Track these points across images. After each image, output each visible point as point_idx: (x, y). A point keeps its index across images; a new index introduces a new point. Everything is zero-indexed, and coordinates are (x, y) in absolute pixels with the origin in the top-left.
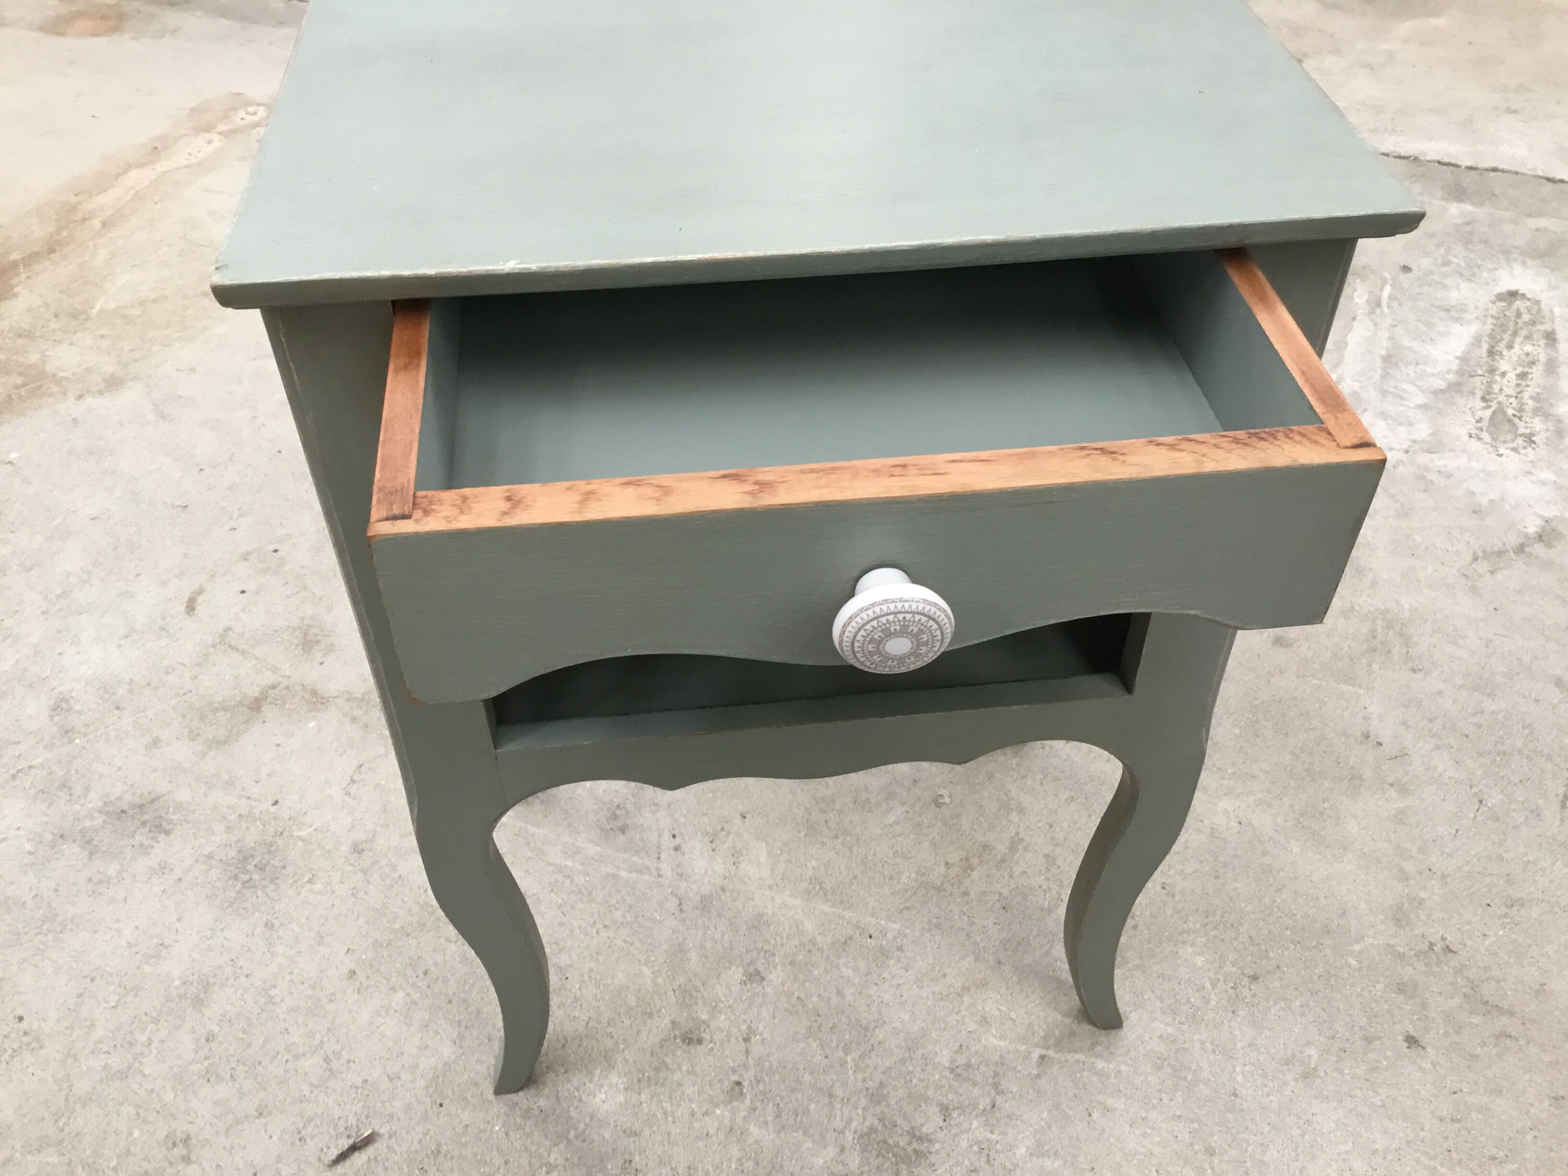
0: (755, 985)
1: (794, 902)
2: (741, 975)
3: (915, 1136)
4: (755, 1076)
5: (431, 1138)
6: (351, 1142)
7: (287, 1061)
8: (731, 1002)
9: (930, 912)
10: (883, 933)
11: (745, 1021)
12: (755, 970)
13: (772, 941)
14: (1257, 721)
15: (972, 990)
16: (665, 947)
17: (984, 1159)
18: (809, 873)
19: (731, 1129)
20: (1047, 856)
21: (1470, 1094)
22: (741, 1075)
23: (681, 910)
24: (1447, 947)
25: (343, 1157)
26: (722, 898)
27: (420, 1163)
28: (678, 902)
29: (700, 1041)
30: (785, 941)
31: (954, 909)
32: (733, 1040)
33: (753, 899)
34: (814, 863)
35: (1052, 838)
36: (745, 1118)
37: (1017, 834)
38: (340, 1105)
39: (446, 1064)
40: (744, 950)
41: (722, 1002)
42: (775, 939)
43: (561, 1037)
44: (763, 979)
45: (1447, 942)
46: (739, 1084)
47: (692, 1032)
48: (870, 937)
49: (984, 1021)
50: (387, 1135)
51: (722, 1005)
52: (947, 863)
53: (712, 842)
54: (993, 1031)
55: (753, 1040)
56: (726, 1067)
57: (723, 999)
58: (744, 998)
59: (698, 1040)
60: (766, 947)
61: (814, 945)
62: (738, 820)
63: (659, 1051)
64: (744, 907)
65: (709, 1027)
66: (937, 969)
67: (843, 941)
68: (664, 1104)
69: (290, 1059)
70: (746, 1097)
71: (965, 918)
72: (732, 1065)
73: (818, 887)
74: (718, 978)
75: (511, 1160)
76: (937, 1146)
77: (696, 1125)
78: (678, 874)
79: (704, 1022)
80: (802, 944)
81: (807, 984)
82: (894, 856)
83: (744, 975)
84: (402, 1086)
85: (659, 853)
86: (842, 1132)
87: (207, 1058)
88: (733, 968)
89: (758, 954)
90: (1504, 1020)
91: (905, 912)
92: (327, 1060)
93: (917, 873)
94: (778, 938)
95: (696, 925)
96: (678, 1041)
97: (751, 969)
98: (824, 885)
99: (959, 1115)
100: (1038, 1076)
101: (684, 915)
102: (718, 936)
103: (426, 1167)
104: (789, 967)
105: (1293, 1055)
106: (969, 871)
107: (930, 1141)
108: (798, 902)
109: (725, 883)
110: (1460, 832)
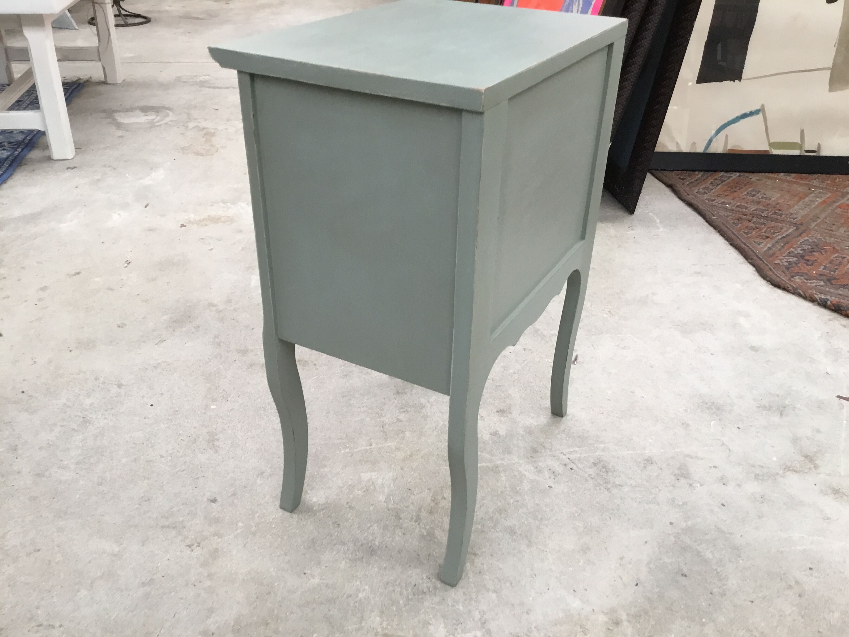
0: (492, 432)
3: (406, 411)
8: (497, 424)
11: (487, 421)
12: (496, 436)
13: (498, 447)
15: (408, 457)
17: (380, 413)
18: (502, 474)
21: (189, 489)
23: (542, 445)
24: (190, 547)
25: (576, 358)
26: (529, 454)
28: (546, 447)
33: (517, 457)
34: (503, 479)
37: (419, 524)
40: (505, 440)
44: (491, 434)
45: (190, 549)
47: (503, 413)
49: (398, 449)
51: (499, 423)
53: (554, 472)
57: (500, 425)
58: (493, 427)
59: (499, 412)
60: (498, 444)
62: (551, 484)
64: (518, 454)
65: (498, 416)
66: (426, 459)
71: (425, 480)
73: (494, 470)
74: (507, 430)
78: (555, 456)
79: (501, 417)
80: (485, 449)
83: (499, 433)
86: (431, 405)
88: (504, 434)
89: (499, 441)
90: (167, 523)
94: (495, 448)
95: (531, 442)
96: (505, 410)
97: (498, 436)
98: (493, 472)
99: (394, 421)
100: (371, 439)
101: (539, 444)
105: (268, 479)
106: (433, 499)
108: (499, 462)
109: (534, 460)
110: (173, 616)
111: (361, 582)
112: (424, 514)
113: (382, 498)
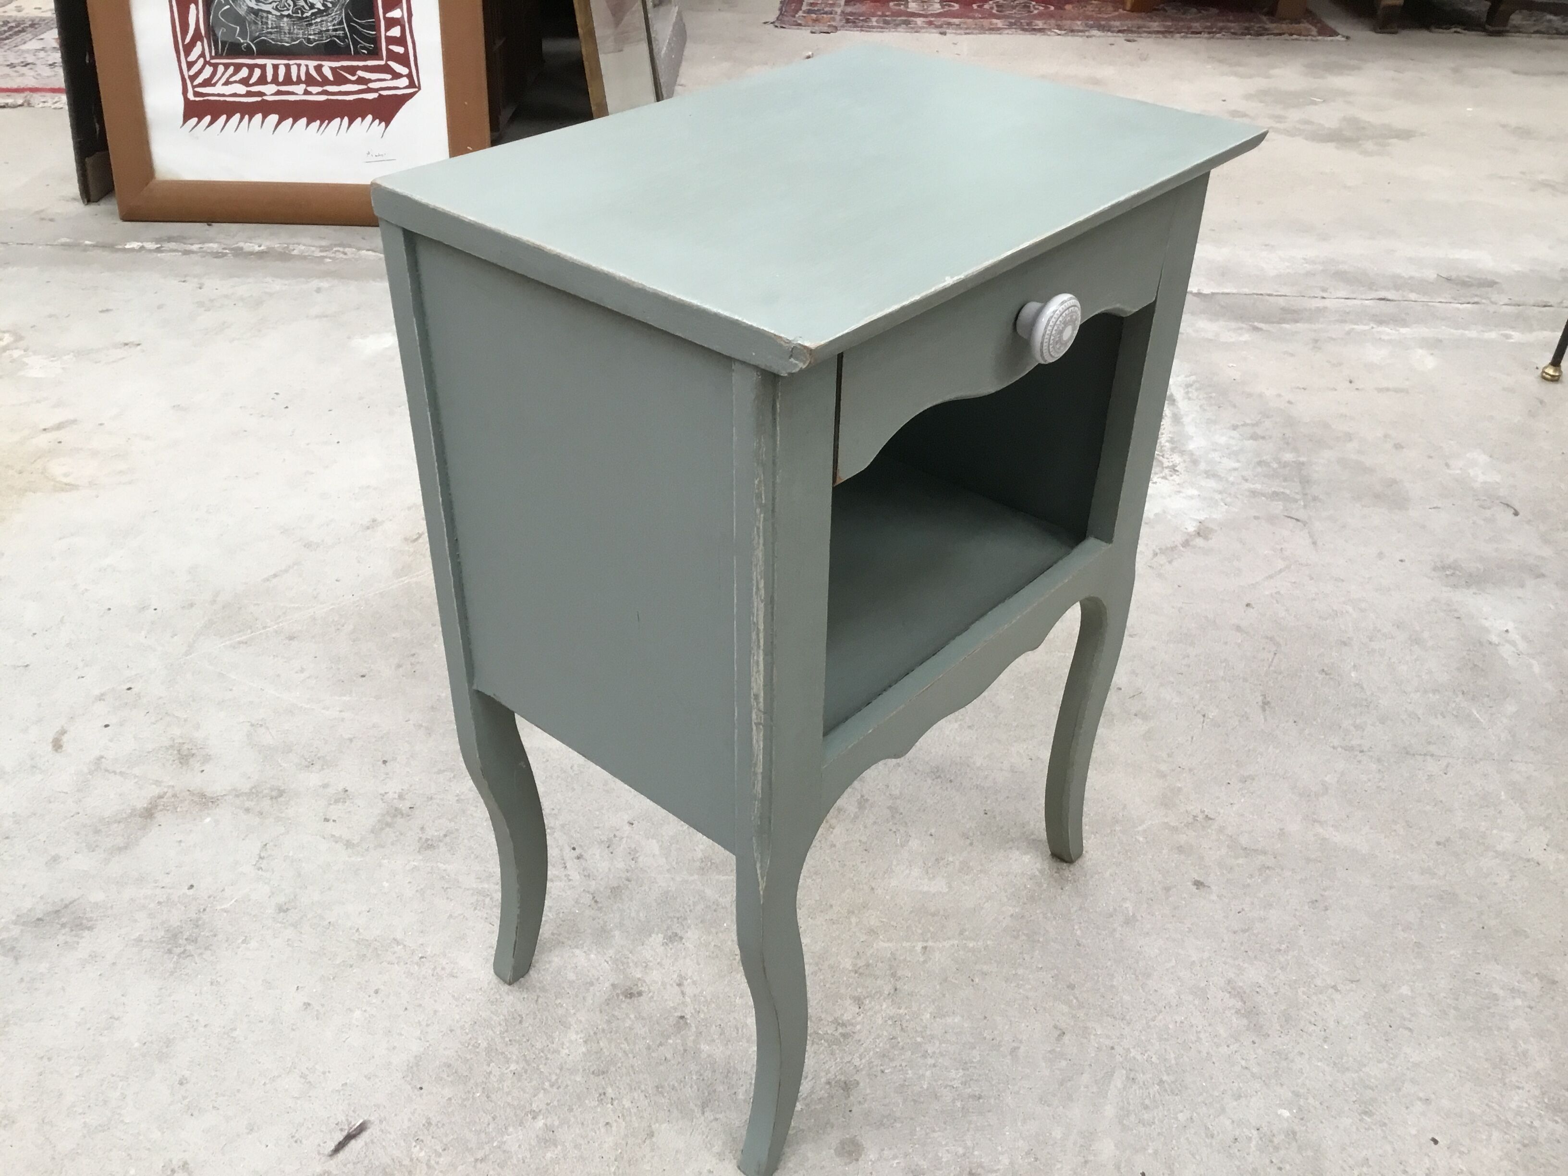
0: (675, 944)
1: (692, 878)
2: (661, 939)
3: (839, 1024)
4: (695, 1009)
5: (419, 1115)
6: (345, 1133)
7: (265, 1084)
8: (659, 960)
11: (674, 971)
12: (673, 933)
13: (681, 909)
14: (1025, 688)
15: (856, 912)
16: (589, 931)
17: (898, 1028)
18: (700, 855)
19: (685, 1050)
20: (890, 808)
21: (1250, 911)
22: (683, 1011)
23: (596, 902)
24: (1207, 816)
25: (340, 1147)
26: (630, 886)
27: (415, 1136)
28: (591, 897)
29: (640, 994)
30: (692, 908)
31: (826, 858)
32: (668, 987)
33: (656, 882)
34: (701, 847)
36: (694, 1041)
37: (862, 796)
38: (326, 1108)
39: (416, 1056)
40: (659, 920)
41: (651, 961)
42: (683, 908)
43: (516, 1015)
45: (1206, 813)
46: (682, 1017)
47: (631, 989)
49: (872, 932)
50: (377, 1122)
51: (651, 964)
53: (608, 847)
54: (881, 937)
55: (686, 983)
56: (668, 1007)
57: (651, 959)
58: (669, 955)
59: (638, 993)
60: (678, 915)
61: (717, 905)
62: (627, 827)
63: (607, 1007)
64: (650, 889)
65: (645, 982)
66: (824, 903)
68: (622, 1046)
69: (267, 1082)
70: (691, 1026)
71: (837, 863)
72: (672, 1005)
73: (709, 864)
74: (642, 945)
75: (498, 1115)
76: (858, 1027)
77: (653, 1055)
78: (585, 876)
79: (639, 979)
80: (708, 907)
81: (720, 935)
83: (664, 939)
84: (380, 1081)
85: (565, 864)
87: (184, 1098)
88: (654, 935)
89: (672, 921)
90: (1262, 858)
92: (303, 1076)
94: (685, 906)
95: (612, 911)
96: (621, 997)
97: (669, 933)
98: (713, 861)
99: (870, 1002)
100: (925, 962)
101: (600, 905)
102: (633, 914)
103: (421, 1138)
104: (701, 925)
105: (1115, 910)
107: (852, 1024)
108: (695, 877)
109: (628, 875)
110: (1194, 739)
111: (954, 738)
113: (914, 844)
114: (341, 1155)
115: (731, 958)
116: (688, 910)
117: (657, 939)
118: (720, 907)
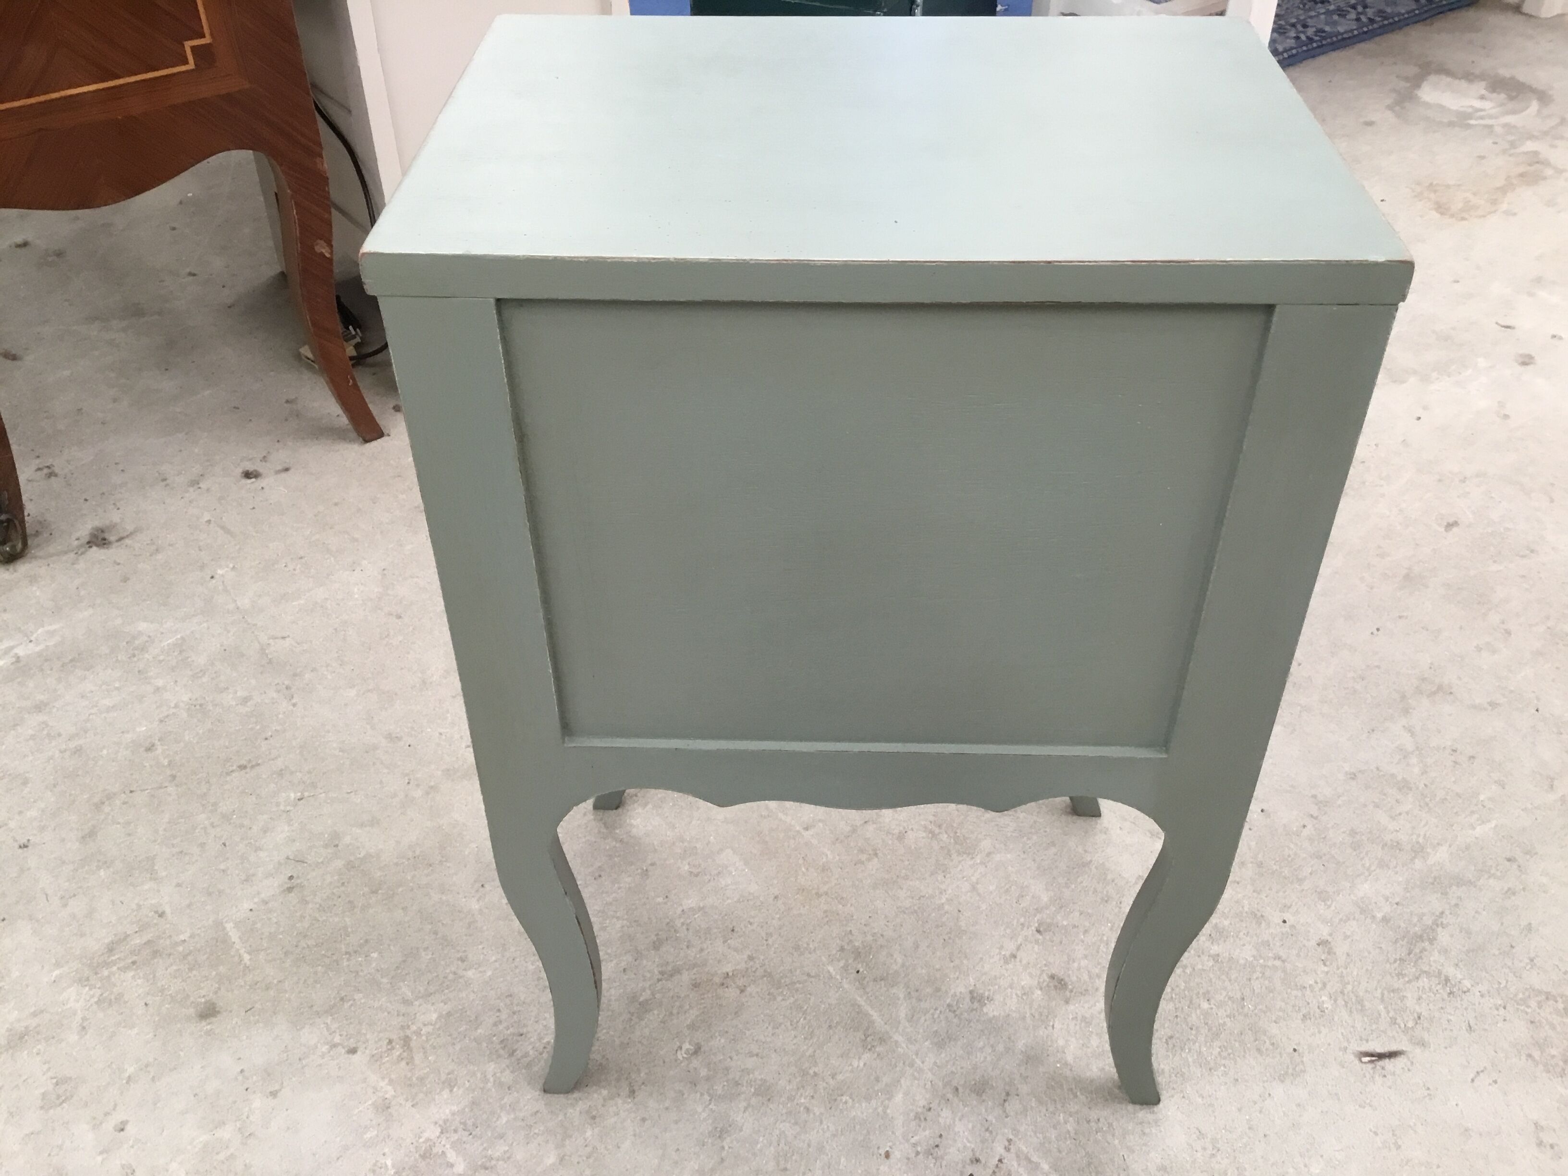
0: (981, 991)
2: (988, 1006)
4: (1022, 929)
5: (1309, 1029)
6: (1381, 1063)
8: (1010, 990)
9: (793, 962)
10: (845, 968)
11: (1007, 970)
12: (973, 1003)
15: (814, 892)
18: (867, 1056)
19: (1061, 908)
22: (1033, 935)
23: (1008, 1094)
25: (1392, 1055)
26: (962, 1082)
27: (1323, 1016)
28: (1007, 1104)
29: (1052, 977)
30: (932, 1011)
31: (772, 953)
32: (1024, 962)
33: (935, 1063)
34: (855, 1064)
35: (636, 960)
36: (1047, 908)
37: (659, 980)
39: (1282, 1082)
40: (972, 1024)
41: (1016, 994)
42: (939, 1017)
43: (1171, 1046)
44: (971, 992)
46: (1038, 931)
47: (1055, 987)
48: (858, 972)
49: (824, 869)
51: (1019, 992)
52: (742, 991)
53: (937, 1146)
54: (824, 860)
55: (1008, 954)
56: (1041, 947)
57: (1014, 996)
59: (1054, 978)
60: (951, 1015)
61: (909, 993)
62: (896, 1154)
63: (1089, 988)
65: (1039, 982)
66: (827, 919)
67: (883, 983)
68: (1105, 950)
70: (1038, 920)
71: (770, 941)
72: (1036, 947)
73: (869, 1039)
74: (1009, 1015)
75: (1245, 979)
76: (923, 823)
77: (1087, 924)
78: (991, 1132)
79: (1041, 989)
80: (919, 1000)
81: (937, 967)
82: (780, 1024)
83: (985, 1004)
85: (997, 1166)
86: (982, 863)
88: (991, 1015)
89: (961, 1014)
91: (813, 974)
92: (1400, 1146)
93: (775, 999)
94: (936, 1016)
95: (1002, 1071)
96: (1070, 987)
97: (976, 1005)
98: (863, 1037)
99: (894, 829)
101: (1007, 1088)
103: (1318, 1011)
104: (943, 988)
106: (730, 974)
107: (925, 827)
108: (897, 1037)
109: (950, 1096)
110: (350, 791)
112: (686, 977)
113: (691, 902)
114: (1394, 1048)
115: (951, 941)
116: (938, 1012)
117: (991, 1010)
118: (909, 990)
